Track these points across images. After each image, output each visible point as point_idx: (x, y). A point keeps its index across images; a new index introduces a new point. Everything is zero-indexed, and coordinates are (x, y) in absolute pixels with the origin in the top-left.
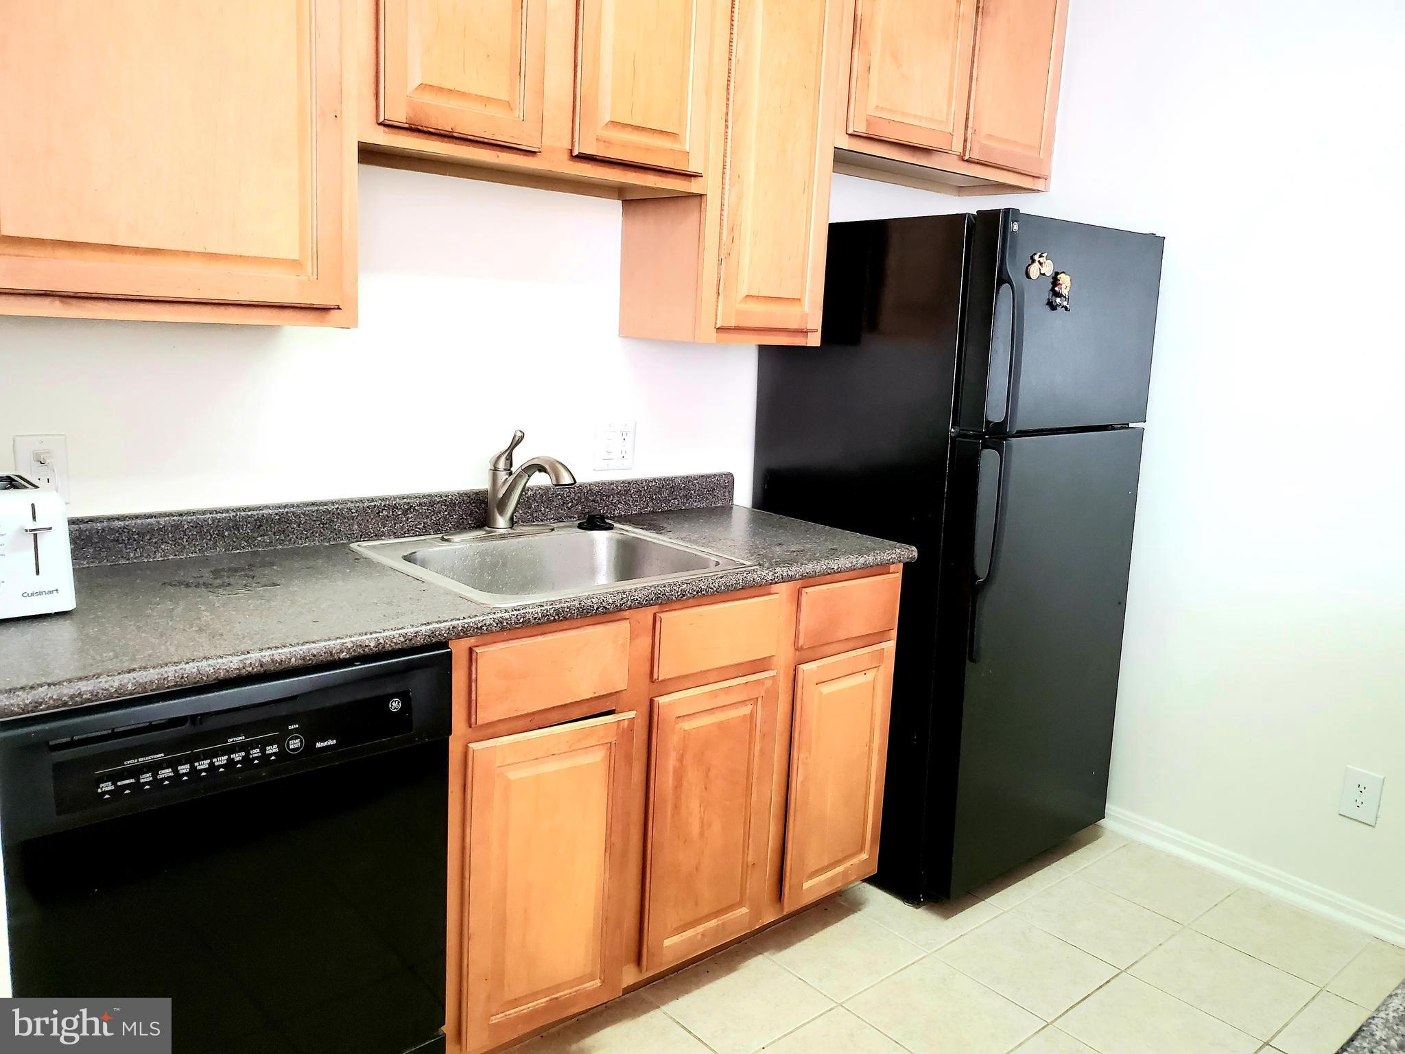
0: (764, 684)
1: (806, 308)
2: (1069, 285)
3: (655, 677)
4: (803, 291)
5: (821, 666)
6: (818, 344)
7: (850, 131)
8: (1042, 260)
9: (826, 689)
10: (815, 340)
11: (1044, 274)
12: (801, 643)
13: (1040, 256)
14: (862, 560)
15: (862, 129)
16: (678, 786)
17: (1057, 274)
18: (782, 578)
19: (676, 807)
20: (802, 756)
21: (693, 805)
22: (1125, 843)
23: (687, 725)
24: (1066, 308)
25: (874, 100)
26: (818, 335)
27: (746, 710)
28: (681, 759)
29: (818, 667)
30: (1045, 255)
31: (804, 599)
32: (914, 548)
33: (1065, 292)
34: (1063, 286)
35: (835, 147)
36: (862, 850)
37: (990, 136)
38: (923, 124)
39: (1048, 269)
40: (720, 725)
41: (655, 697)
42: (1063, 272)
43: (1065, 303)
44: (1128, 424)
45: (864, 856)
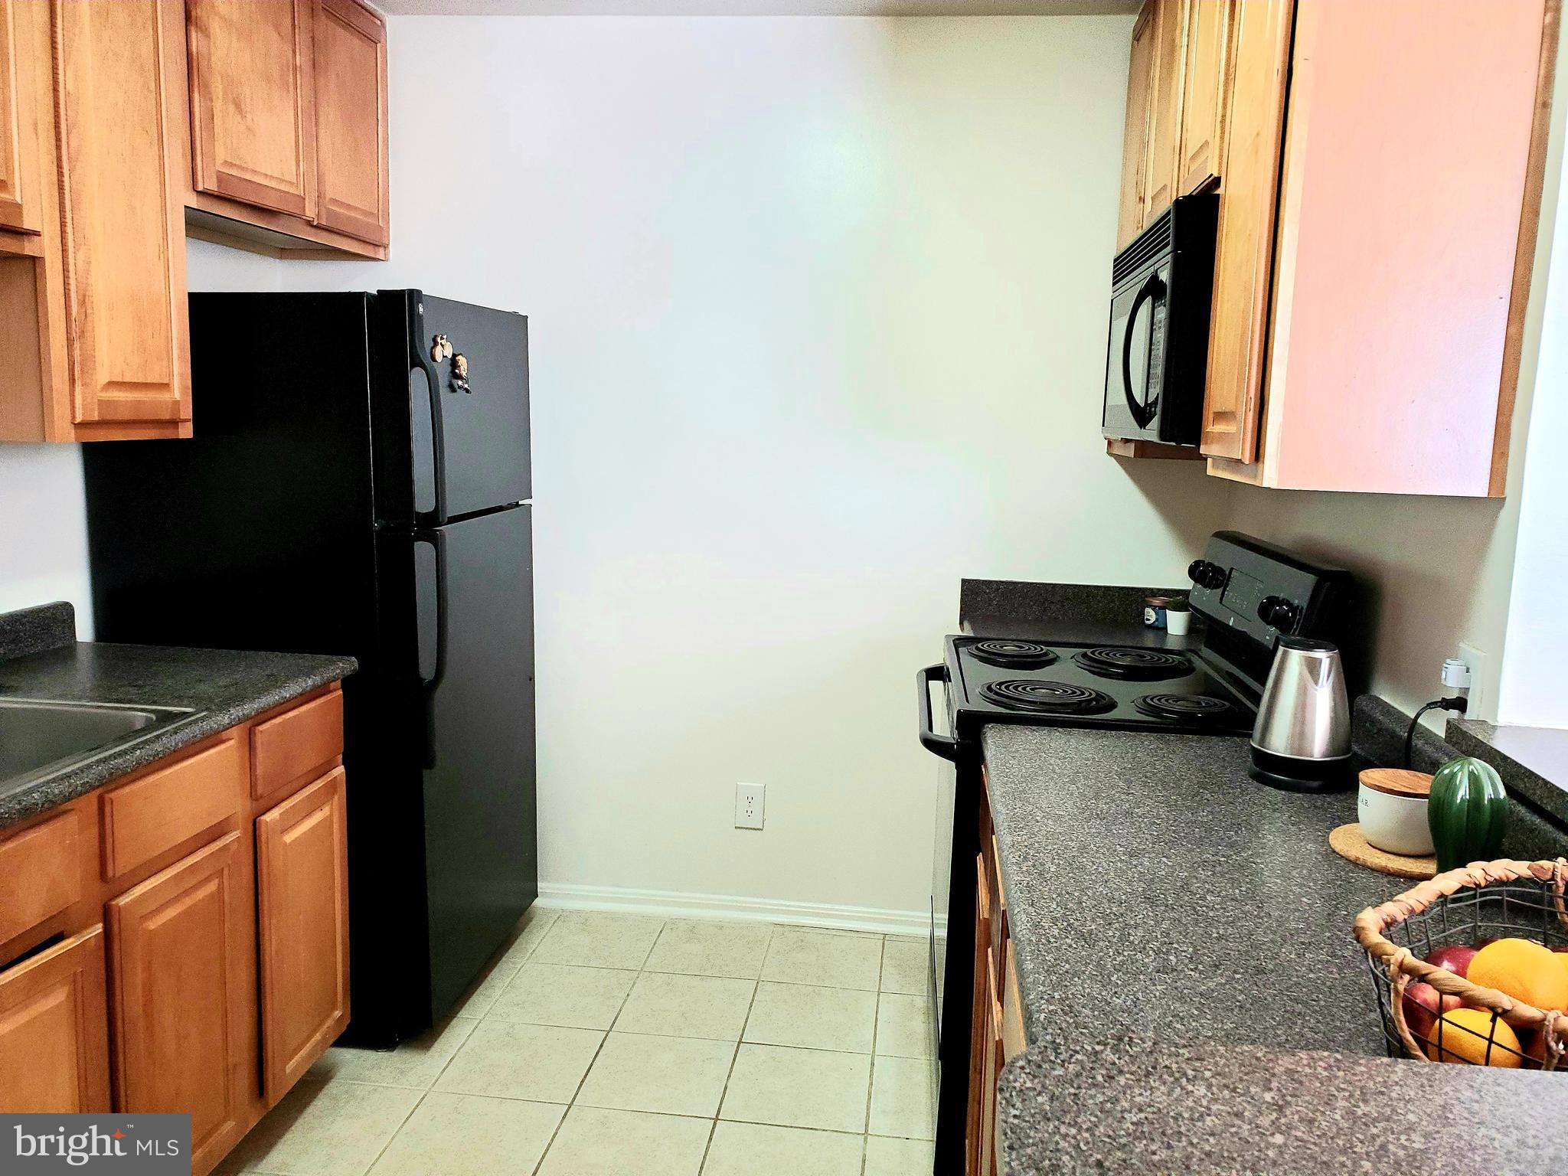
0: (229, 849)
1: (177, 395)
2: (466, 368)
3: (110, 874)
4: (171, 374)
5: (284, 812)
6: (191, 436)
7: (200, 188)
8: (443, 342)
9: (289, 838)
10: (186, 432)
11: (446, 357)
12: (260, 790)
13: (442, 338)
14: (310, 682)
15: (212, 186)
16: (148, 1003)
17: (454, 356)
18: (239, 719)
19: (150, 1027)
20: (274, 921)
21: (167, 1018)
22: (558, 915)
23: (153, 925)
24: (467, 391)
25: (221, 154)
26: (190, 425)
27: (212, 887)
28: (148, 967)
29: (280, 814)
30: (445, 337)
31: (259, 739)
32: (353, 659)
33: (464, 374)
34: (462, 368)
35: (185, 206)
36: (334, 1008)
37: (334, 201)
38: (273, 184)
39: (449, 353)
40: (189, 913)
41: (111, 900)
42: (461, 354)
43: (466, 386)
44: (518, 502)
45: (337, 1014)
